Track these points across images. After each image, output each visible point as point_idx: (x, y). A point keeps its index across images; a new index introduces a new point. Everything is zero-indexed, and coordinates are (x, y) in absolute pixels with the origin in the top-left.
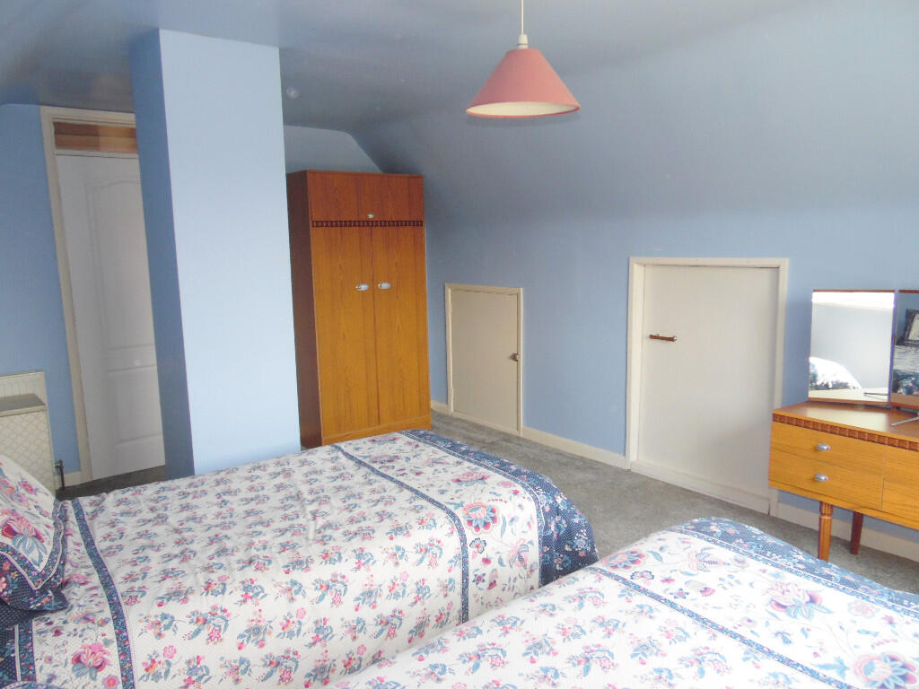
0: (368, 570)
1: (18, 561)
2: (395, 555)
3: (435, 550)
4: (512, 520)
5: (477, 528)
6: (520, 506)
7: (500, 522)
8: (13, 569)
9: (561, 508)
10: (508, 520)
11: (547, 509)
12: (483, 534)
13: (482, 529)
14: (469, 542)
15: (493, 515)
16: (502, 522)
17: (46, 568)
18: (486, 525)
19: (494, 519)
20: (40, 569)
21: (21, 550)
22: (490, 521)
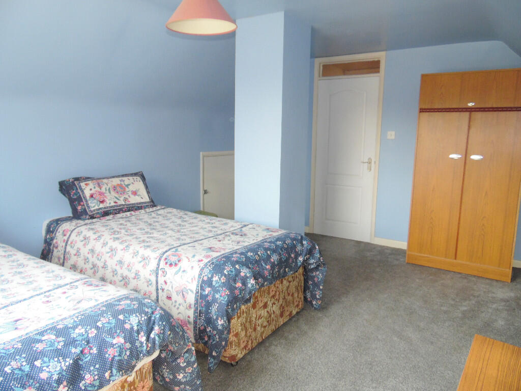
0: (124, 253)
1: (86, 204)
2: (135, 253)
3: (147, 261)
4: (184, 271)
5: (166, 263)
6: (192, 267)
7: (178, 268)
8: (84, 205)
9: (214, 283)
10: (182, 270)
11: (206, 278)
12: (167, 268)
13: (168, 265)
14: (160, 268)
15: (177, 263)
16: (178, 269)
17: (94, 210)
18: (171, 265)
19: (176, 265)
20: (92, 209)
21: (89, 202)
22: (174, 264)
